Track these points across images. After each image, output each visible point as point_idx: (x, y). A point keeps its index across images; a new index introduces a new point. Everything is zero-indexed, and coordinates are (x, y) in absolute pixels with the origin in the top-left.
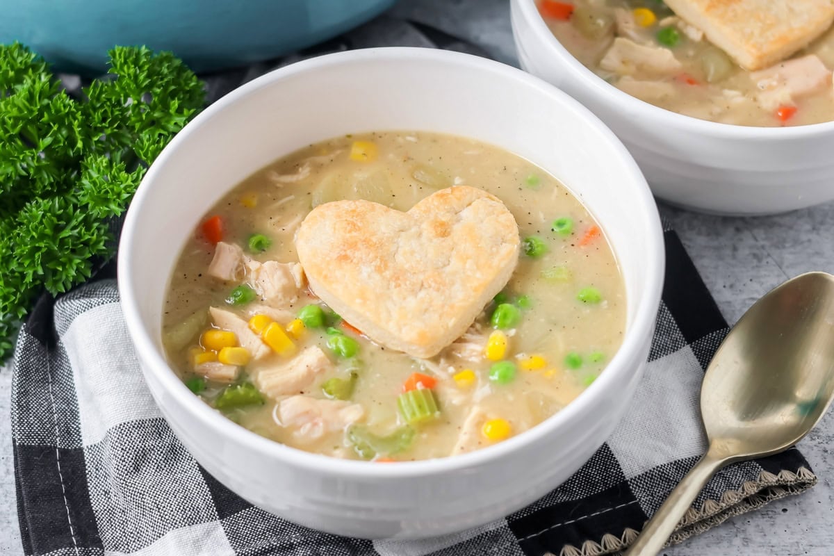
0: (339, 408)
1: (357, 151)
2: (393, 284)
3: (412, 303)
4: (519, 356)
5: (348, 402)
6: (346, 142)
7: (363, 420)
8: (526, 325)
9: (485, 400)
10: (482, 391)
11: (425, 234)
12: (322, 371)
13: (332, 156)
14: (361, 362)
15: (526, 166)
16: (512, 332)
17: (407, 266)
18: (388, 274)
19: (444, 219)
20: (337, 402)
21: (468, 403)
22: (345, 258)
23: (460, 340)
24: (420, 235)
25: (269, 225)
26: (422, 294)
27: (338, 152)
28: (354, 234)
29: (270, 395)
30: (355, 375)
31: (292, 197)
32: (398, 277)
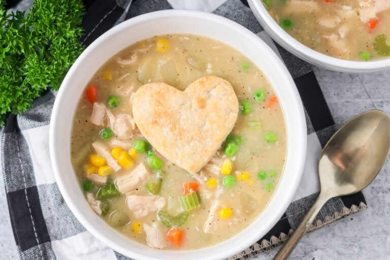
0: (154, 200)
1: (160, 45)
2: (178, 138)
3: (187, 149)
4: (237, 172)
5: (159, 196)
6: (154, 40)
7: (166, 206)
8: (240, 154)
9: (221, 196)
10: (219, 191)
11: (194, 106)
12: (146, 178)
13: (148, 49)
14: (164, 172)
15: (243, 58)
16: (234, 158)
17: (185, 127)
18: (176, 132)
19: (203, 97)
20: (154, 197)
21: (213, 198)
22: (156, 122)
23: (210, 162)
24: (191, 107)
25: (118, 91)
26: (192, 144)
27: (151, 46)
28: (160, 107)
29: (123, 193)
30: (161, 180)
31: (129, 74)
32: (181, 133)
